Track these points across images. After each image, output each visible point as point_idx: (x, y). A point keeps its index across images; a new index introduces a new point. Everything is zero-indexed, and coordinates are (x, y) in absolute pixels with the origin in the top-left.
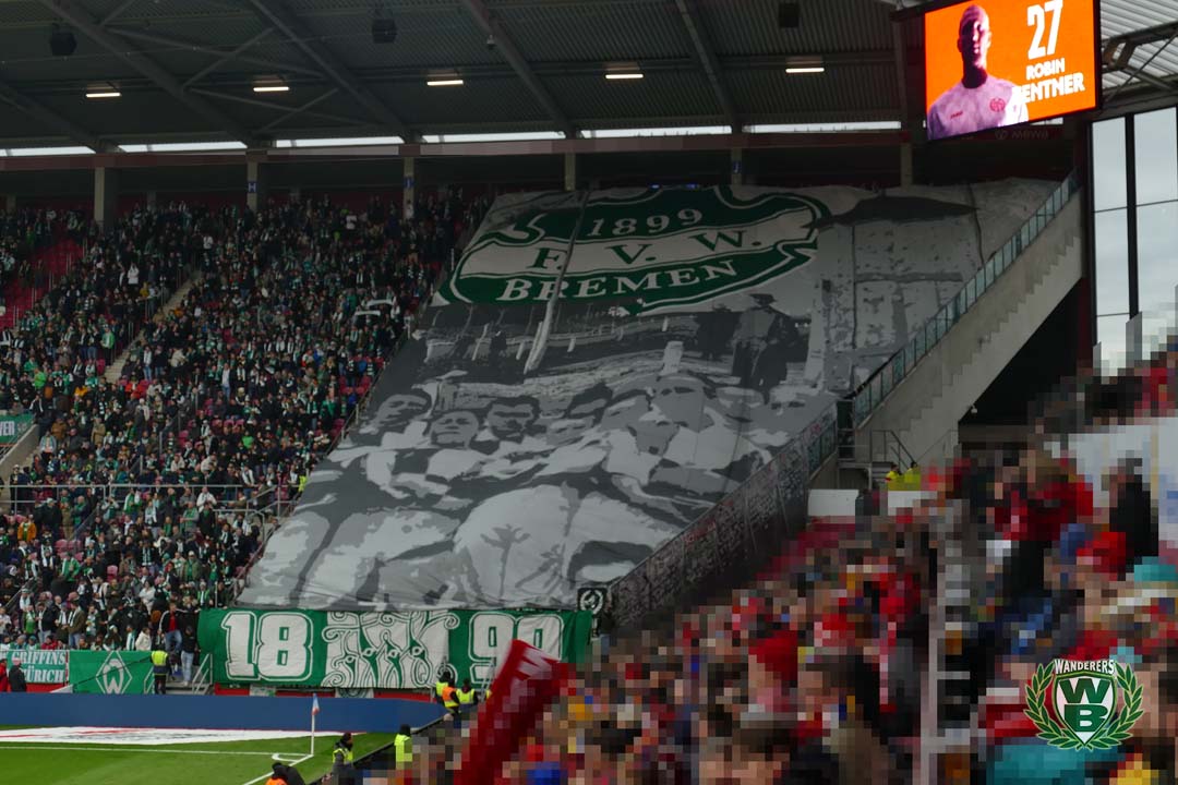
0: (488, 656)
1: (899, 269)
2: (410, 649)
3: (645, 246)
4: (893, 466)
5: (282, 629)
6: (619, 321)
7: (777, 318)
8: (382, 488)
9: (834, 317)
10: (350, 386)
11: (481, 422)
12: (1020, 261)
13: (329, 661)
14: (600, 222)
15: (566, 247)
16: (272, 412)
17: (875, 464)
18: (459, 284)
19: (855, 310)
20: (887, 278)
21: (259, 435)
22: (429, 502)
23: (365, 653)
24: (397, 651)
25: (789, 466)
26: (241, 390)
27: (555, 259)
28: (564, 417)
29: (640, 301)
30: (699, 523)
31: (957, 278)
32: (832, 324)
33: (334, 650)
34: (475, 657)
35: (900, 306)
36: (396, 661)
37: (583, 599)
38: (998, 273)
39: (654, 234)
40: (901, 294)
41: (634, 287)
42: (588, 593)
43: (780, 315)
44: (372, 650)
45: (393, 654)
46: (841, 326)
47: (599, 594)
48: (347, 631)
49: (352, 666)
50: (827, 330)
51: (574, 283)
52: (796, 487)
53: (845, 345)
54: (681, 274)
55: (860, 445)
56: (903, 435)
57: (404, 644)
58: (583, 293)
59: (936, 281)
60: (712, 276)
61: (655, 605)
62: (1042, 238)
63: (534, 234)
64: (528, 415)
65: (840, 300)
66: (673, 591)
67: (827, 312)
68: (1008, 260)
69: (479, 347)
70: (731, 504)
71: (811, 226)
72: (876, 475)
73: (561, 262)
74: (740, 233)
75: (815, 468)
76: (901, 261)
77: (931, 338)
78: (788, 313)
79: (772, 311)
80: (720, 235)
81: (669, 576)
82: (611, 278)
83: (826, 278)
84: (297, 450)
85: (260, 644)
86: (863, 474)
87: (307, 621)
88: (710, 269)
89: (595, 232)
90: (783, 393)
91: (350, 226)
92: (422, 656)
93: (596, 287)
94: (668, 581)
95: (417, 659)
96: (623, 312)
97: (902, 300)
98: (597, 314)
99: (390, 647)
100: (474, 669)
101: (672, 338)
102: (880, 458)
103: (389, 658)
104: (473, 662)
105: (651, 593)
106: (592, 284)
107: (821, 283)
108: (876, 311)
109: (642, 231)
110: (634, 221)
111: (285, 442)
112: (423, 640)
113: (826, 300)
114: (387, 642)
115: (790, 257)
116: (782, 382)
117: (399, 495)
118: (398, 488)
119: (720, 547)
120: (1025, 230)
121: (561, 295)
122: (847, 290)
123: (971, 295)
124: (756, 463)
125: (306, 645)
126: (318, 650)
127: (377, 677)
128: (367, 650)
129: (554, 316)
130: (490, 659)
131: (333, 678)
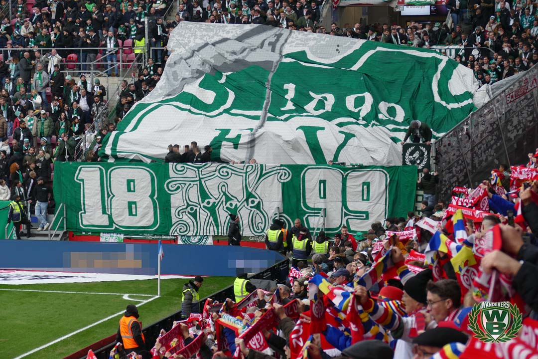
0: (320, 207)
2: (247, 200)
5: (129, 182)
13: (173, 211)
23: (205, 204)
24: (234, 203)
33: (177, 200)
34: (308, 208)
37: (407, 155)
42: (412, 148)
44: (212, 201)
45: (231, 205)
47: (424, 149)
48: (188, 183)
49: (194, 215)
57: (241, 196)
61: (476, 161)
66: (494, 147)
81: (491, 133)
85: (111, 195)
87: (151, 175)
92: (258, 207)
94: (490, 137)
95: (253, 210)
99: (228, 199)
100: (307, 219)
103: (227, 208)
104: (306, 213)
105: (472, 150)
112: (258, 191)
114: (225, 194)
125: (152, 196)
126: (162, 203)
127: (217, 226)
128: (206, 201)
130: (320, 209)
131: (179, 227)
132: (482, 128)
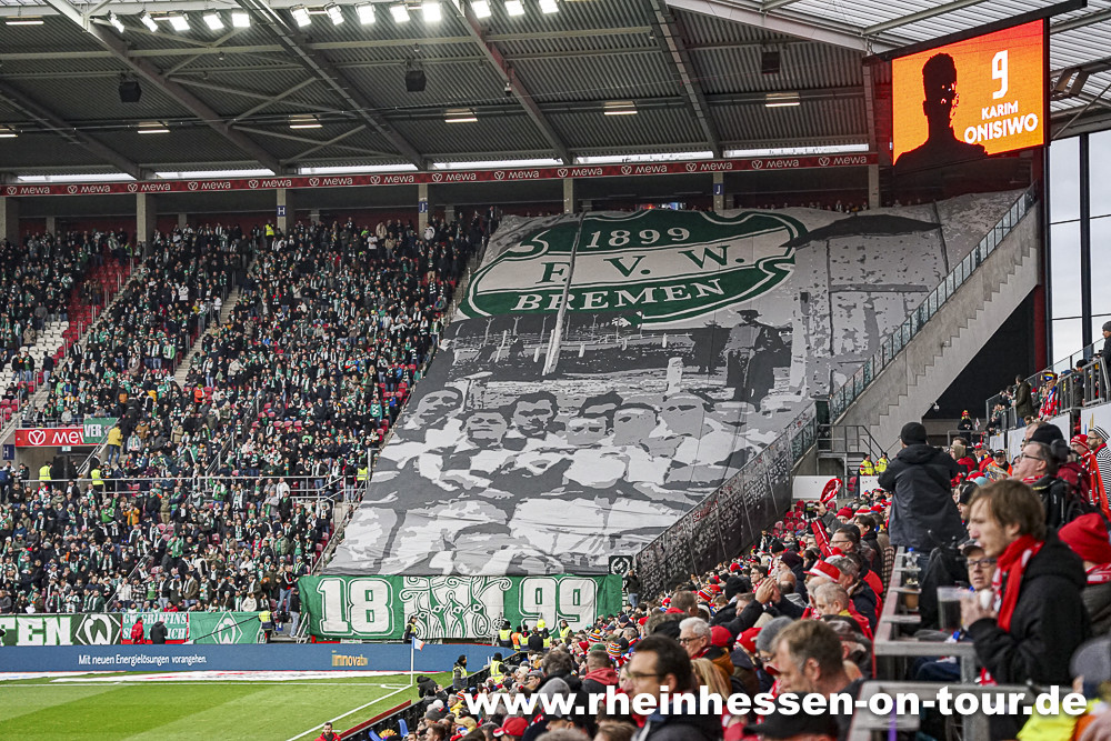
0: (536, 612)
1: (871, 280)
2: (472, 606)
3: (640, 258)
4: (865, 456)
5: (367, 592)
6: (622, 330)
7: (762, 331)
8: (434, 482)
9: (812, 325)
10: (389, 390)
11: (509, 422)
12: (979, 273)
14: (597, 235)
15: (568, 259)
16: (325, 415)
17: (850, 455)
18: (477, 299)
19: (831, 315)
20: (858, 289)
21: (317, 433)
22: (475, 493)
23: (434, 610)
24: (460, 608)
25: (777, 456)
26: (296, 395)
27: (561, 272)
28: (579, 416)
29: (639, 313)
30: (704, 503)
31: (922, 289)
32: (811, 332)
33: (409, 608)
34: (526, 613)
35: (871, 314)
36: (460, 616)
37: (613, 564)
38: (957, 284)
39: (647, 246)
40: (872, 304)
41: (633, 301)
42: (617, 560)
43: (765, 327)
44: (440, 607)
45: (457, 610)
46: (819, 332)
47: (626, 560)
48: (419, 593)
49: (425, 620)
50: (807, 337)
51: (579, 294)
52: (782, 474)
53: (824, 351)
54: (674, 290)
55: (836, 438)
56: (873, 430)
57: (466, 603)
58: (588, 305)
59: (903, 292)
60: (703, 294)
61: (670, 570)
62: (999, 250)
63: (539, 247)
64: (548, 412)
65: (818, 308)
66: (684, 559)
67: (806, 320)
68: (967, 273)
69: (500, 354)
70: (730, 487)
71: (789, 245)
72: (851, 464)
73: (566, 274)
74: (725, 248)
75: (798, 458)
76: (873, 273)
77: (897, 344)
78: (771, 325)
79: (757, 324)
80: (707, 252)
81: (681, 547)
82: (612, 292)
83: (803, 291)
84: (351, 446)
85: (351, 605)
86: (839, 463)
87: (387, 584)
88: (700, 287)
89: (593, 245)
90: (771, 402)
91: (371, 247)
92: (481, 612)
93: (599, 300)
94: (681, 551)
95: (477, 614)
96: (625, 323)
97: (873, 308)
98: (602, 325)
99: (455, 605)
101: (673, 355)
102: (853, 449)
103: (454, 613)
104: (523, 617)
105: (666, 561)
106: (595, 297)
107: (799, 296)
108: (849, 316)
109: (635, 242)
110: (627, 233)
111: (340, 439)
112: (482, 599)
113: (805, 310)
114: (452, 600)
115: (772, 275)
116: (770, 391)
117: (449, 488)
118: (447, 482)
119: (721, 524)
120: (983, 243)
121: (568, 307)
122: (822, 298)
123: (933, 305)
124: (751, 455)
125: (388, 605)
126: (396, 609)
127: (445, 629)
128: (436, 607)
129: (564, 326)
130: (537, 614)
132: (674, 543)
